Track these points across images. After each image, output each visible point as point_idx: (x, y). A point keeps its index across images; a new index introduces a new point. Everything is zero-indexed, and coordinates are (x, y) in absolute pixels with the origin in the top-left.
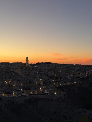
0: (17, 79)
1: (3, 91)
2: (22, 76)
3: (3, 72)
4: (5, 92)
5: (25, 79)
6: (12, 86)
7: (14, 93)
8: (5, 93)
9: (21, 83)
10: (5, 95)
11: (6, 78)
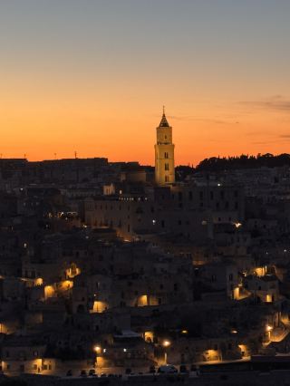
0: (112, 268)
1: (36, 343)
2: (143, 243)
3: (17, 221)
4: (43, 348)
5: (165, 266)
6: (80, 307)
7: (104, 356)
8: (44, 357)
9: (139, 295)
10: (44, 367)
11: (42, 262)
